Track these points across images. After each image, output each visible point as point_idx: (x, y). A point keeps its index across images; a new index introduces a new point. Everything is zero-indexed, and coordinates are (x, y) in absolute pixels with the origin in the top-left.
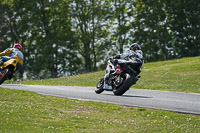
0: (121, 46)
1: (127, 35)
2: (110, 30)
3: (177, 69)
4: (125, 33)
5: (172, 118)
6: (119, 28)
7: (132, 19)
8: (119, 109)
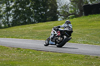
0: (8, 17)
1: (11, 12)
2: (2, 9)
3: (36, 29)
4: (9, 11)
5: (34, 53)
6: (6, 9)
7: (13, 4)
8: (7, 49)
